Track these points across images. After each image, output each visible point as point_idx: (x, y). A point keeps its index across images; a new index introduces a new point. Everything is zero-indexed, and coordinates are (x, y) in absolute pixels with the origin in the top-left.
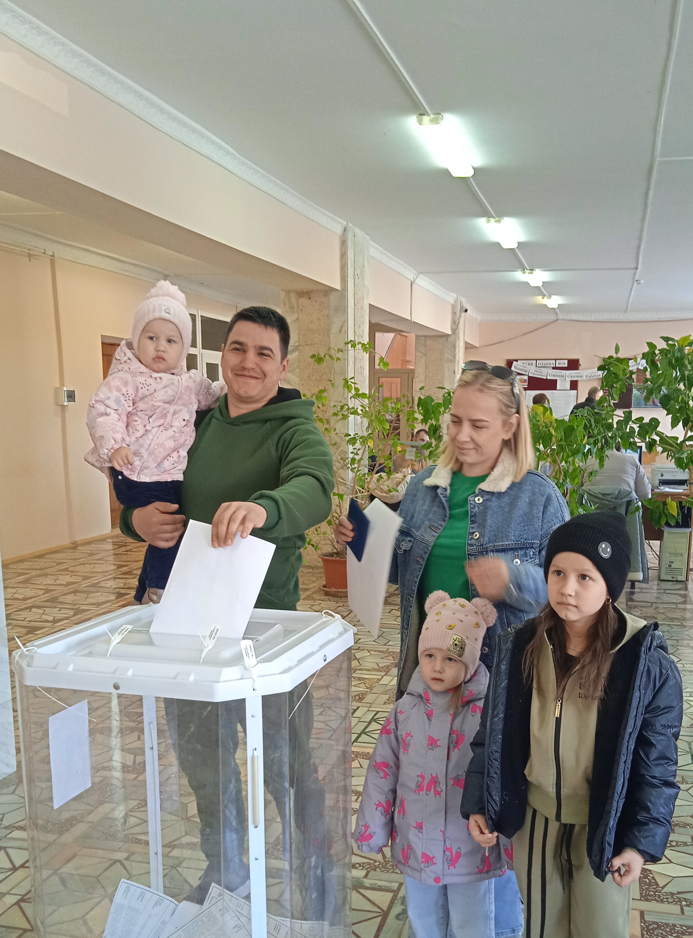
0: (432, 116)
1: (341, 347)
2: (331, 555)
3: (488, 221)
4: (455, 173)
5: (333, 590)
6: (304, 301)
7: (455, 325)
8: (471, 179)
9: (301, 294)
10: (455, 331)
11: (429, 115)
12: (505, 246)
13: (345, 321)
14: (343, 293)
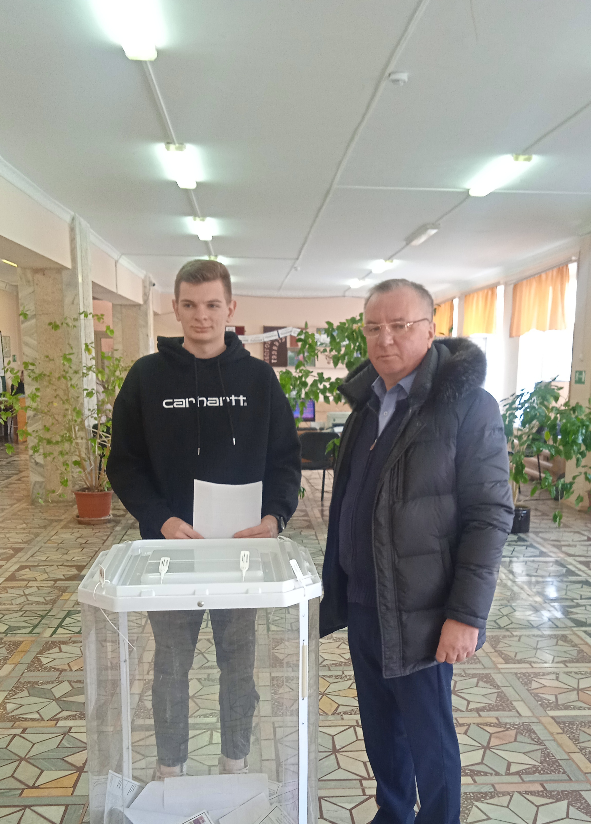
0: (177, 145)
1: (76, 316)
2: (84, 490)
3: (195, 220)
4: (182, 185)
5: (87, 519)
6: (39, 277)
7: (146, 296)
8: (192, 191)
9: (36, 271)
10: (146, 301)
11: (174, 144)
12: (202, 238)
13: (77, 295)
14: (74, 272)
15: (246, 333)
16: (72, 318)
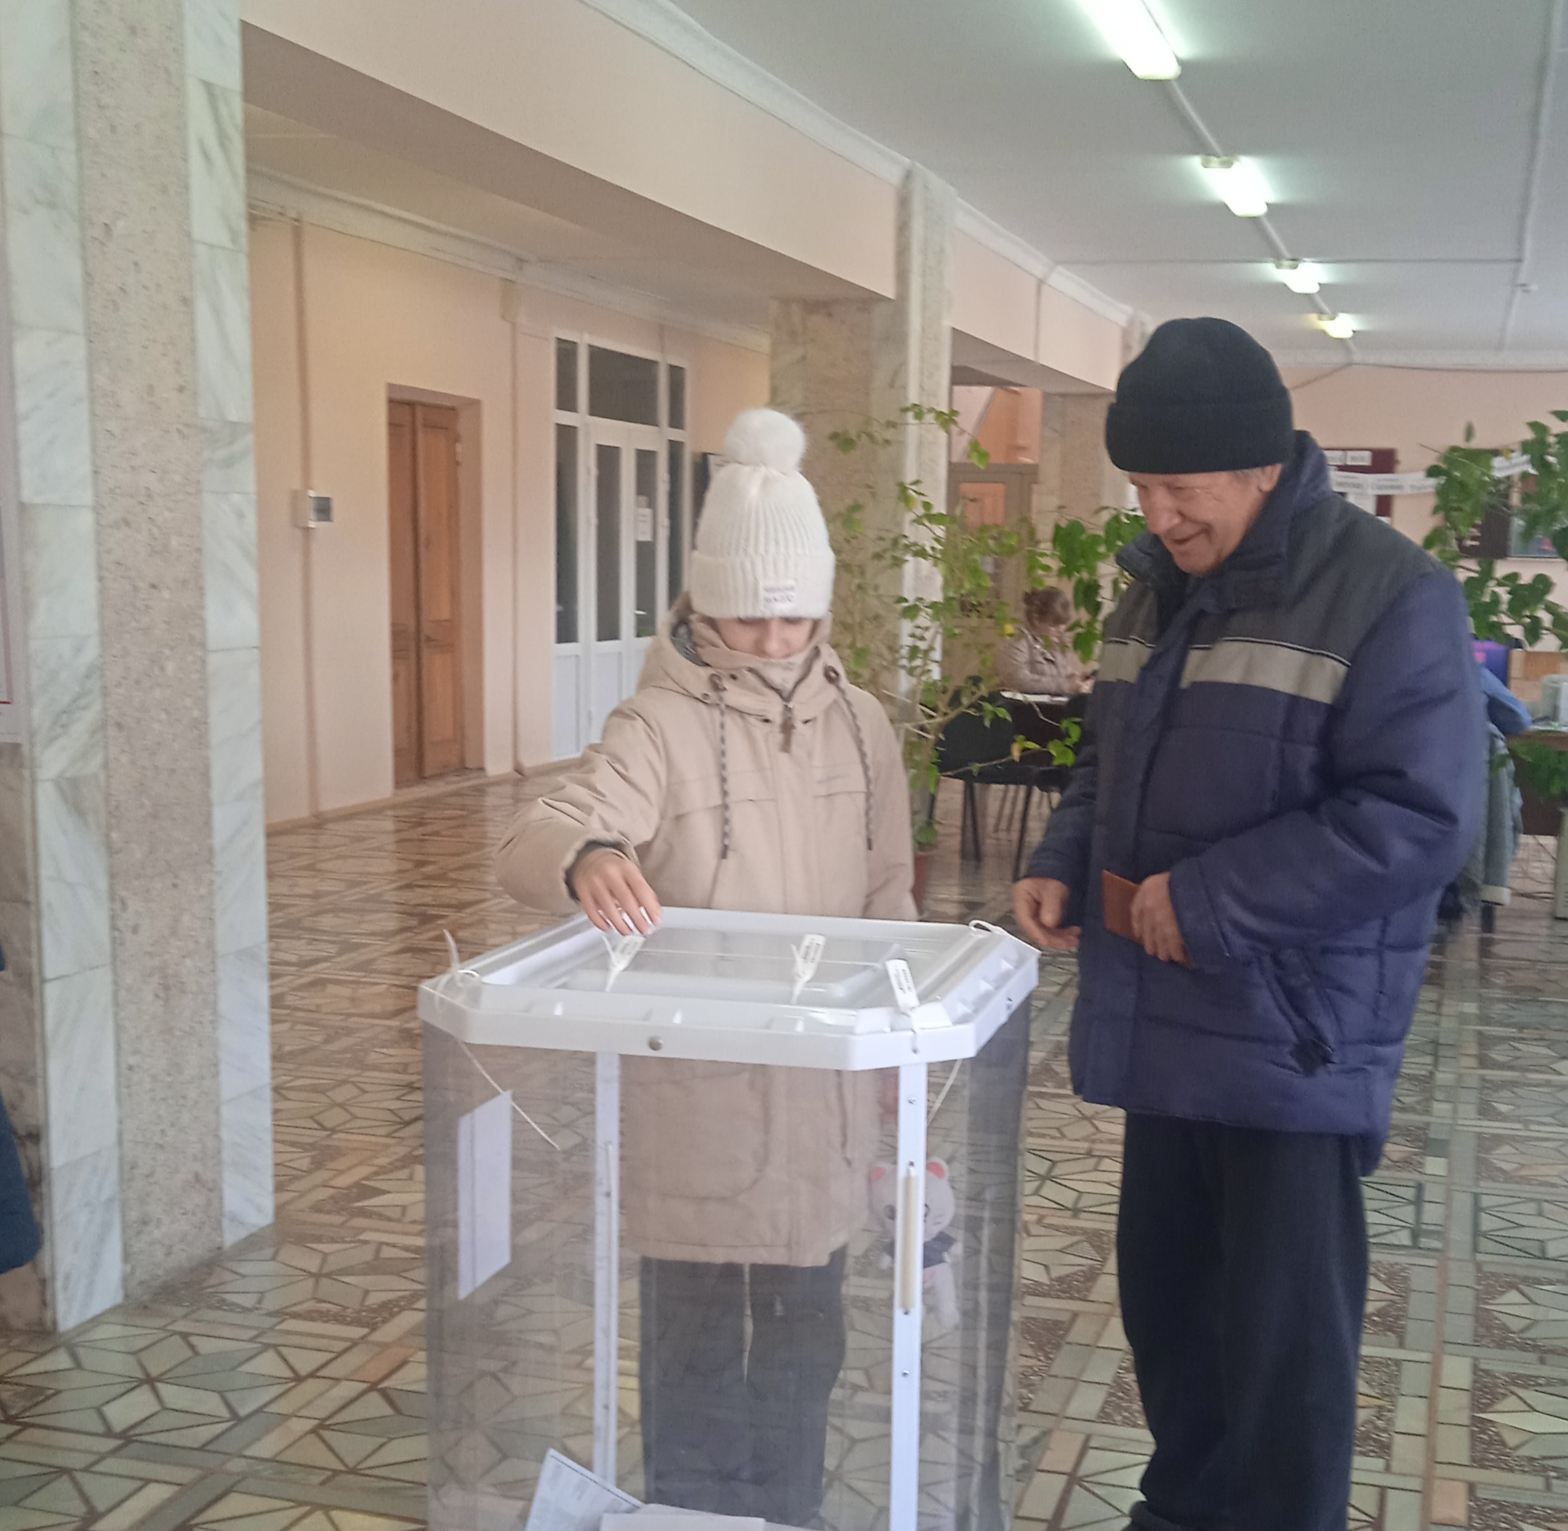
1: (894, 417)
3: (1207, 163)
4: (1140, 70)
6: (817, 321)
8: (1176, 86)
9: (813, 307)
12: (1239, 211)
13: (903, 364)
14: (899, 306)
15: (1400, 467)
16: (882, 421)
